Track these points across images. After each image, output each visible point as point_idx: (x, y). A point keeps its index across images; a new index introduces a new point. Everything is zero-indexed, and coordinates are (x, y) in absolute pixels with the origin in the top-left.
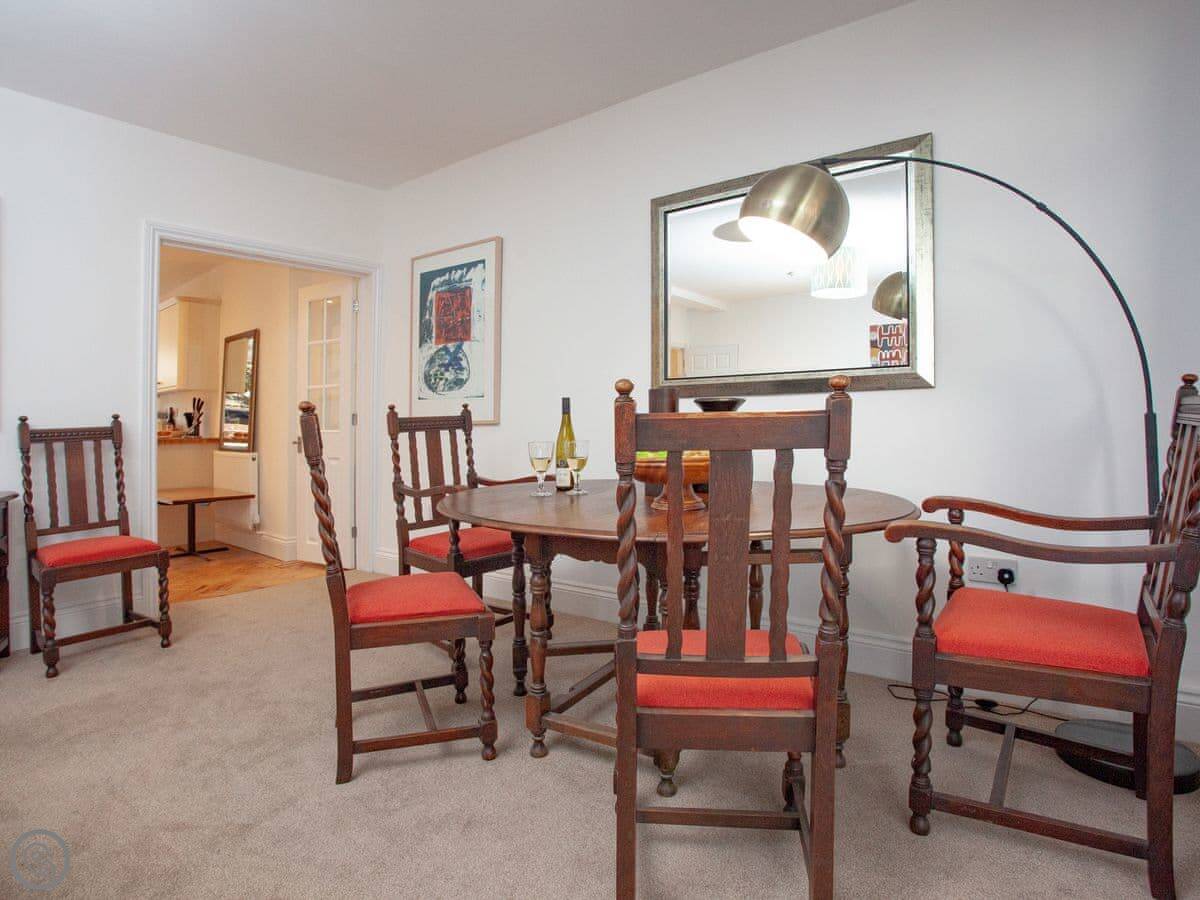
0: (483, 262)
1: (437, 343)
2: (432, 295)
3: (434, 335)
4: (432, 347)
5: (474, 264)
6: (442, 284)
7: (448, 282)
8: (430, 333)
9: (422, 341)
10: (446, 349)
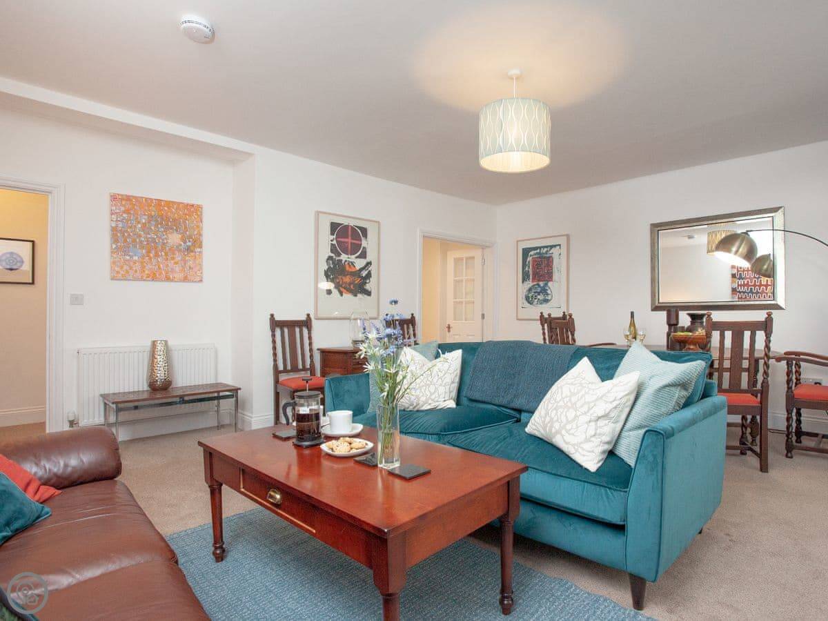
0: (560, 245)
1: (533, 281)
2: (529, 259)
3: (531, 277)
4: (529, 284)
5: (555, 246)
6: (535, 254)
7: (539, 253)
8: (528, 277)
9: (524, 280)
10: (538, 285)
